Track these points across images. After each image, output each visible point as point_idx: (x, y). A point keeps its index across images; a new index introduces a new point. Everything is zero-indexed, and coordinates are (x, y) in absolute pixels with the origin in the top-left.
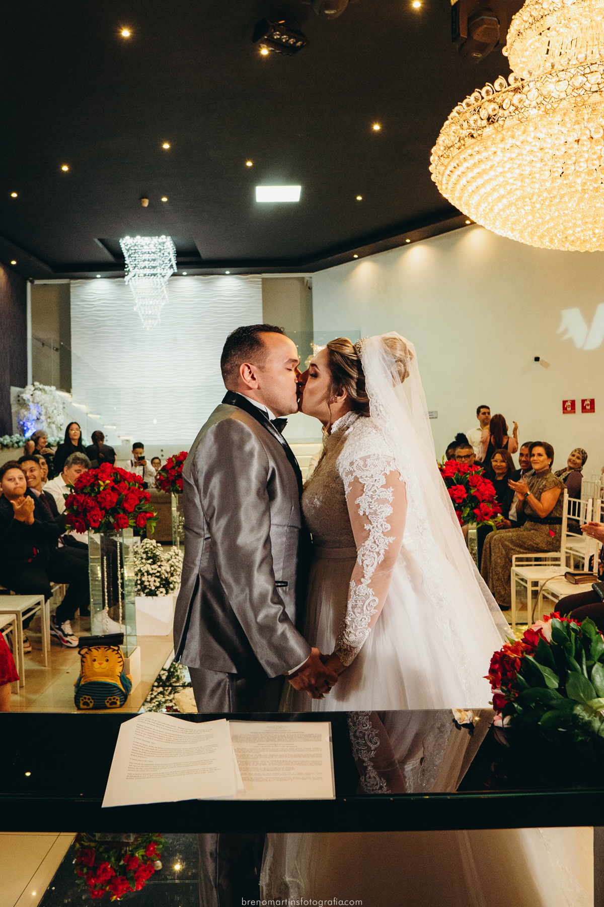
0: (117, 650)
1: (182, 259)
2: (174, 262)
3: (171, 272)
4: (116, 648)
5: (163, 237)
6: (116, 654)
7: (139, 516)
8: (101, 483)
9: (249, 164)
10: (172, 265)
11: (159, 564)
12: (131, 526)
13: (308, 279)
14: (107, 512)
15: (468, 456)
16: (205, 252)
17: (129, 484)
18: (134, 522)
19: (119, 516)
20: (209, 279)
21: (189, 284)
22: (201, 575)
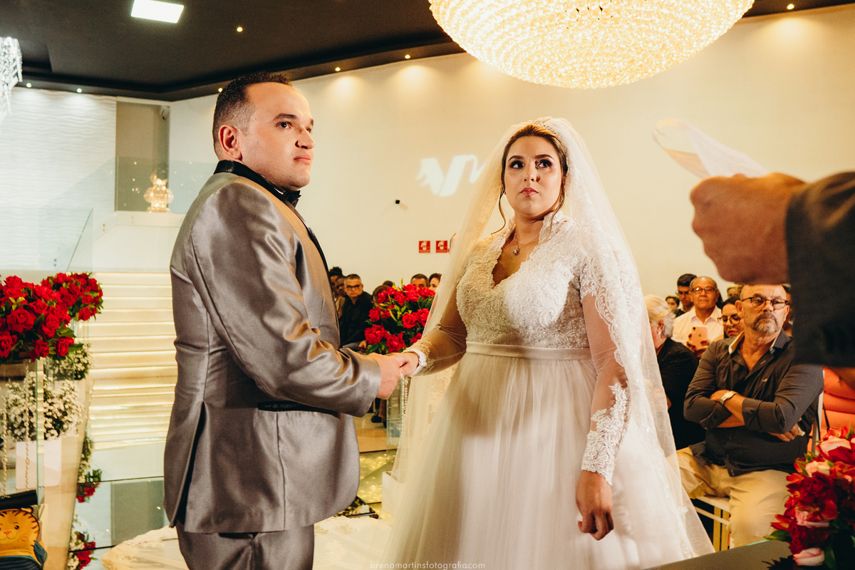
0: (31, 513)
1: (28, 69)
2: (19, 70)
3: (15, 81)
4: (29, 510)
5: (9, 39)
6: (30, 517)
7: (60, 342)
8: (12, 300)
10: (17, 74)
11: (50, 401)
12: (50, 356)
13: (165, 108)
14: (20, 337)
15: (357, 286)
16: (57, 65)
17: (46, 302)
18: (54, 350)
19: (38, 342)
20: (56, 95)
21: (34, 98)
22: (208, 404)
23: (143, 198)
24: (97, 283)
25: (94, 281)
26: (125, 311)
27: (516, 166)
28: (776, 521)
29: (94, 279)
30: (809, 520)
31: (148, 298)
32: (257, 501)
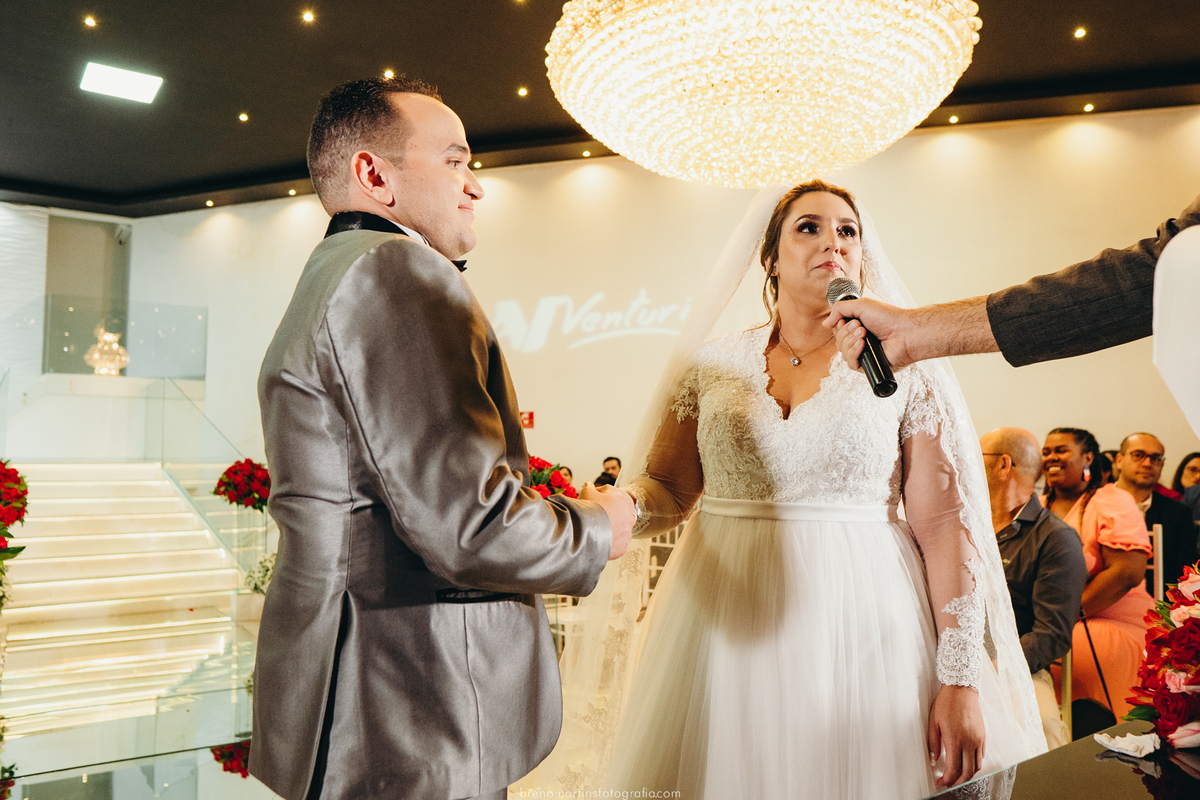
9: (90, 22)
13: (124, 228)
22: (353, 594)
23: (83, 360)
24: (19, 475)
25: (15, 472)
26: (59, 519)
27: (806, 230)
28: (1133, 695)
29: (14, 470)
30: (1189, 682)
31: (96, 500)
32: (437, 750)
